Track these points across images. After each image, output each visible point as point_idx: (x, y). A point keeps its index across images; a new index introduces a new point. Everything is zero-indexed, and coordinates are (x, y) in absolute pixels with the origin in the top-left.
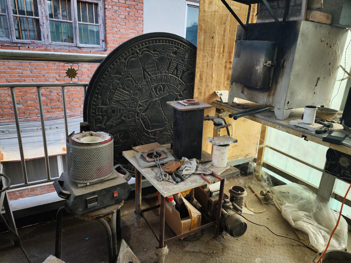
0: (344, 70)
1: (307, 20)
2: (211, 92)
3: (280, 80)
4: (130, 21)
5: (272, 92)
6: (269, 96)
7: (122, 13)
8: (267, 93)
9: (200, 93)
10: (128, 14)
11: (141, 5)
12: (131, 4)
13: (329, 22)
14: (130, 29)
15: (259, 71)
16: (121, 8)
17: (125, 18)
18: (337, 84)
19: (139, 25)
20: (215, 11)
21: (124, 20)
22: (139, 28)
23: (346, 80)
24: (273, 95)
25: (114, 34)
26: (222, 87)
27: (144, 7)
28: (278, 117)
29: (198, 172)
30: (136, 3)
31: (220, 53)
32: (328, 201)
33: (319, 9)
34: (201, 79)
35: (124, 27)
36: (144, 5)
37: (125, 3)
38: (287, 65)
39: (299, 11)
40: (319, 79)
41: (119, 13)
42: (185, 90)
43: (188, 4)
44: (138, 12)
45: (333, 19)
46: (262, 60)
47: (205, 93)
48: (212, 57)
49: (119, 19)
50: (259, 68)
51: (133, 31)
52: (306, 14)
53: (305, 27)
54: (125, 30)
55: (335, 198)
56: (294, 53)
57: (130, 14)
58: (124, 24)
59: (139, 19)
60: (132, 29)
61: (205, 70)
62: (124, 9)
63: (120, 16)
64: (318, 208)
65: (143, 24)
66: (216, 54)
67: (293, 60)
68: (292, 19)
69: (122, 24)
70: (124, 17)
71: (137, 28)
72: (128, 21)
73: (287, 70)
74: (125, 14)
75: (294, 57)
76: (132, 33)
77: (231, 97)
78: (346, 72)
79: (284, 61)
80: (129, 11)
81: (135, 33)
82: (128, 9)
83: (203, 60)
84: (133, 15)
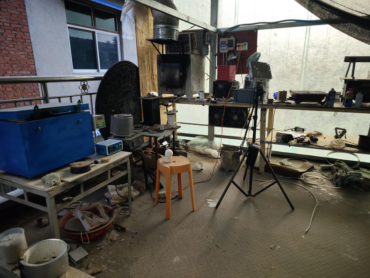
0: (207, 75)
1: (192, 54)
2: (148, 93)
3: (186, 81)
4: (18, 43)
5: (184, 88)
6: (182, 90)
7: (9, 36)
8: (181, 89)
9: (143, 94)
10: (15, 37)
11: (27, 28)
12: (16, 27)
13: (199, 54)
14: (20, 51)
15: (177, 78)
16: (7, 30)
17: (13, 41)
18: (206, 81)
19: (27, 47)
20: (143, 47)
21: (12, 43)
22: (28, 50)
23: (209, 80)
24: (184, 89)
25: (3, 57)
26: (151, 90)
27: (30, 30)
28: (188, 100)
29: (166, 128)
30: (21, 26)
31: (148, 70)
32: (214, 139)
33: (196, 49)
34: (142, 86)
35: (13, 49)
36: (29, 28)
37: (10, 26)
38: (188, 74)
39: (189, 50)
40: (200, 79)
41: (6, 36)
42: (136, 92)
43: (68, 27)
44: (24, 35)
45: (200, 53)
46: (178, 72)
47: (145, 94)
48: (145, 73)
49: (7, 41)
50: (177, 76)
51: (23, 53)
52: (192, 51)
53: (192, 57)
54: (15, 52)
55: (216, 137)
56: (190, 68)
57: (18, 36)
58: (13, 46)
59: (27, 41)
60: (22, 51)
61: (143, 81)
62: (10, 32)
63: (8, 39)
64: (210, 143)
65: (31, 46)
66: (147, 71)
67: (190, 71)
68: (186, 53)
69: (11, 46)
70: (11, 40)
71: (26, 50)
72: (16, 43)
73: (188, 76)
74: (11, 36)
75: (190, 70)
76: (23, 54)
77: (160, 94)
78: (208, 75)
79: (187, 72)
80: (16, 34)
81: (25, 54)
82: (14, 32)
83: (142, 74)
84: (20, 37)
